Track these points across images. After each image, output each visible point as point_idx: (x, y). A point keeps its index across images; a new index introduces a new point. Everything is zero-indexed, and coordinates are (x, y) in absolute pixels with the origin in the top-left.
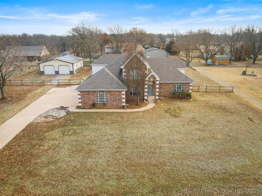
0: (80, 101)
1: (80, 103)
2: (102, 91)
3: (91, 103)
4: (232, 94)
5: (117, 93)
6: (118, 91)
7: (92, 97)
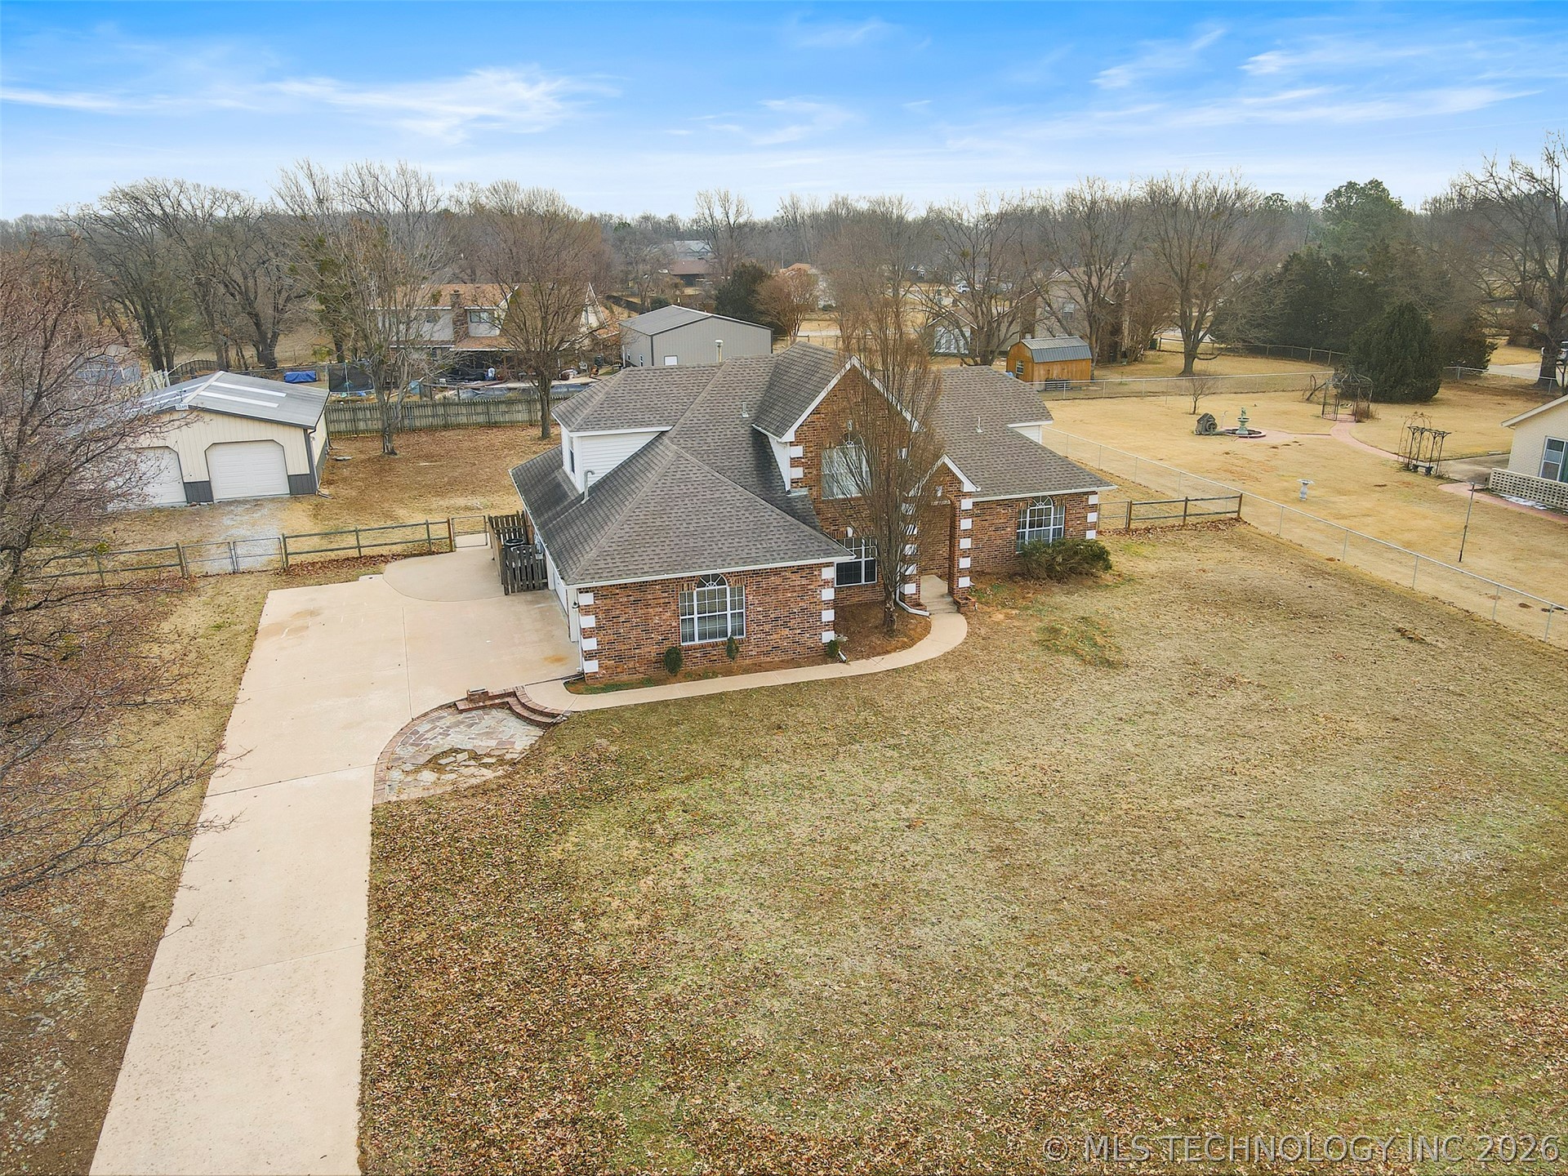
0: (591, 644)
1: (589, 656)
2: (715, 577)
3: (651, 650)
4: (1240, 528)
5: (797, 580)
6: (801, 568)
7: (661, 618)
